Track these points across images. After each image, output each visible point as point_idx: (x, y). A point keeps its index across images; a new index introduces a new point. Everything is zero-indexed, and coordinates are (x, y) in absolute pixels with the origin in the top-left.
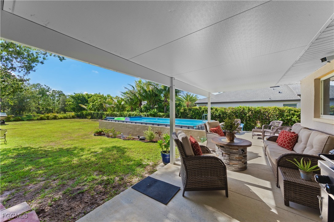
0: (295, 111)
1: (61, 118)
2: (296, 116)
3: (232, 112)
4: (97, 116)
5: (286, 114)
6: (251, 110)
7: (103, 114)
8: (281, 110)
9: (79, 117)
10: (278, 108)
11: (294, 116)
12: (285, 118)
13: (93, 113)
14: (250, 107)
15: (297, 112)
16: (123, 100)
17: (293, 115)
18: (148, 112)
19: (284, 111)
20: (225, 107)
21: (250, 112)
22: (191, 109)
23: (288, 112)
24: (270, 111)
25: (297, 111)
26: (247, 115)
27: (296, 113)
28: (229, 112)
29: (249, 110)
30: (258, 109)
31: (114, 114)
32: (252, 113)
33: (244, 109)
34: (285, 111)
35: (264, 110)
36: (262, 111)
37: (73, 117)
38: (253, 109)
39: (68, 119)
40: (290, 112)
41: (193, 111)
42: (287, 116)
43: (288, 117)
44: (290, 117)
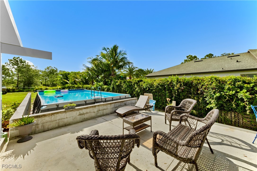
0: (244, 82)
2: (245, 90)
5: (227, 87)
8: (220, 80)
10: (215, 78)
11: (241, 90)
12: (227, 92)
13: (70, 86)
15: (249, 83)
17: (241, 88)
19: (224, 82)
23: (233, 83)
25: (247, 81)
27: (246, 85)
34: (226, 82)
40: (234, 84)
42: (229, 89)
43: (231, 92)
44: (234, 91)
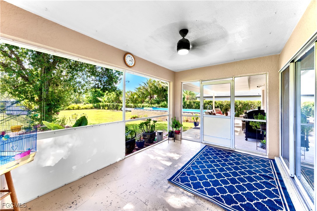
1: (83, 109)
3: (228, 104)
4: (113, 107)
6: (241, 103)
7: (119, 105)
9: (96, 108)
13: (109, 105)
14: (241, 101)
16: (137, 94)
18: (160, 104)
20: (222, 101)
21: (241, 104)
22: (195, 102)
24: (255, 104)
26: (239, 107)
28: (225, 104)
29: (240, 103)
30: (246, 102)
31: (129, 105)
32: (242, 105)
33: (236, 102)
35: (251, 103)
36: (250, 104)
37: (92, 108)
38: (242, 103)
39: (88, 109)
41: (197, 104)
